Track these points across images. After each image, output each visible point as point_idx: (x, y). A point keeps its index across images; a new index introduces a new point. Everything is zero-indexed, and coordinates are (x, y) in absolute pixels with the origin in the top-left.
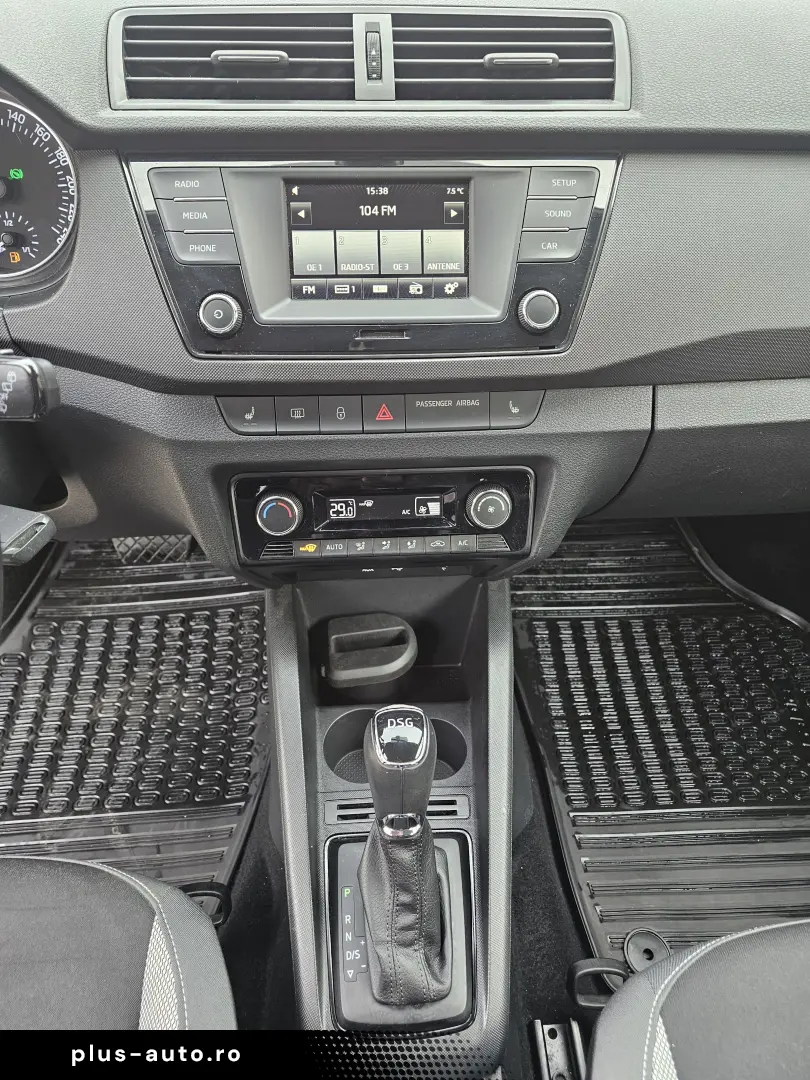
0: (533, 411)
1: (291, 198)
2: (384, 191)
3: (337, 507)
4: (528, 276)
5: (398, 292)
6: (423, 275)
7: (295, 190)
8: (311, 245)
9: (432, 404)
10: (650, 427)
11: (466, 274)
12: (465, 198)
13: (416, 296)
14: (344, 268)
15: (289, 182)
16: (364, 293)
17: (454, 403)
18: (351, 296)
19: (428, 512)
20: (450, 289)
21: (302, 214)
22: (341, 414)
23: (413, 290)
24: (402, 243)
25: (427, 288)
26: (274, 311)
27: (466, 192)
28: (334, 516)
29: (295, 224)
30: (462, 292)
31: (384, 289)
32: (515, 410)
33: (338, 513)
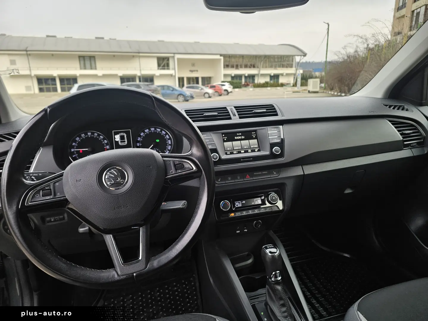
0: (279, 173)
1: (223, 137)
2: (240, 134)
3: (237, 204)
4: (273, 145)
5: (246, 152)
6: (250, 148)
7: (223, 135)
8: (228, 144)
9: (257, 173)
10: (303, 174)
11: (259, 147)
12: (256, 134)
13: (250, 152)
14: (235, 148)
15: (223, 134)
16: (239, 152)
17: (262, 173)
18: (237, 153)
19: (258, 203)
20: (256, 150)
21: (225, 139)
22: (239, 178)
23: (249, 151)
24: (245, 143)
25: (252, 150)
26: (224, 157)
27: (256, 133)
28: (236, 206)
29: (224, 141)
30: (259, 151)
31: (243, 152)
32: (275, 173)
33: (237, 205)
